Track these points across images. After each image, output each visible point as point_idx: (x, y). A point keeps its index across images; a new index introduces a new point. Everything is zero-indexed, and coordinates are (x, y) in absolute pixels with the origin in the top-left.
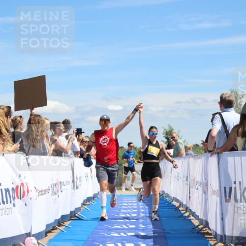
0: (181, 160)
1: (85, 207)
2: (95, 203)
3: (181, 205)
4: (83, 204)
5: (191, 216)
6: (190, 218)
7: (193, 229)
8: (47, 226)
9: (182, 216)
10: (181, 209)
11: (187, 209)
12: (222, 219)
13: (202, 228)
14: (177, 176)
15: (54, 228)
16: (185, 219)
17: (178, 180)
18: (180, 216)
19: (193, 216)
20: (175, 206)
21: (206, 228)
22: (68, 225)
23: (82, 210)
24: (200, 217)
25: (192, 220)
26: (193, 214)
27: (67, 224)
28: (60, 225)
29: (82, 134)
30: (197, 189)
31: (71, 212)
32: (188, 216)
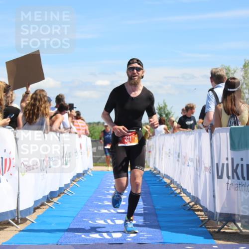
0: (172, 137)
1: (74, 183)
2: (85, 179)
3: (172, 181)
4: (73, 180)
5: (182, 193)
6: (181, 195)
7: (184, 206)
8: (36, 202)
9: (173, 193)
10: (172, 185)
11: (179, 186)
12: (214, 196)
13: (193, 205)
14: (168, 153)
15: (43, 205)
16: (176, 196)
17: (169, 156)
18: (171, 193)
19: (184, 193)
20: (166, 183)
21: (198, 205)
22: (57, 201)
23: (71, 187)
24: (192, 195)
25: (183, 197)
26: (184, 191)
27: (55, 200)
28: (49, 201)
29: (74, 109)
30: (189, 166)
31: (60, 188)
32: (180, 193)
